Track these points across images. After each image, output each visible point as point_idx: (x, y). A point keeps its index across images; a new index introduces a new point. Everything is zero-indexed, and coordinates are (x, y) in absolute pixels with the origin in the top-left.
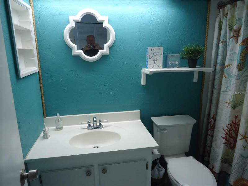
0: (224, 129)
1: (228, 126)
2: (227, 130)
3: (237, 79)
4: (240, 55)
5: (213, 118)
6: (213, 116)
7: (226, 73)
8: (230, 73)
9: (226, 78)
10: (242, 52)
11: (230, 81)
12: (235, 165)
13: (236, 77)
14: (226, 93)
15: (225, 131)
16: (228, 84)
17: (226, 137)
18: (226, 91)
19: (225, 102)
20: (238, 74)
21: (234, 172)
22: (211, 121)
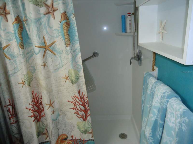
0: (27, 109)
1: (31, 103)
2: (32, 107)
3: (24, 58)
4: (18, 34)
5: (10, 105)
6: (9, 103)
7: (8, 54)
8: (12, 54)
9: (10, 59)
10: (18, 30)
11: (15, 61)
12: (52, 131)
13: (21, 56)
14: (15, 74)
15: (30, 109)
16: (14, 65)
17: (33, 114)
18: (15, 73)
19: (18, 84)
20: (22, 53)
21: (53, 137)
22: (9, 108)
